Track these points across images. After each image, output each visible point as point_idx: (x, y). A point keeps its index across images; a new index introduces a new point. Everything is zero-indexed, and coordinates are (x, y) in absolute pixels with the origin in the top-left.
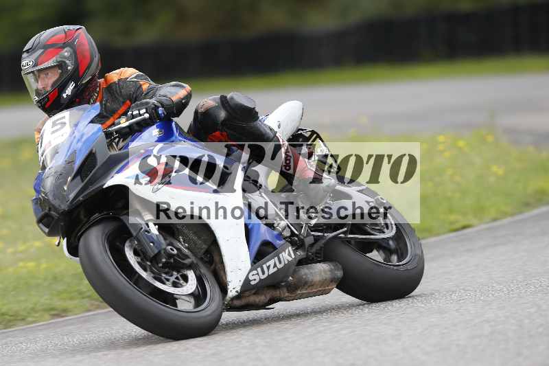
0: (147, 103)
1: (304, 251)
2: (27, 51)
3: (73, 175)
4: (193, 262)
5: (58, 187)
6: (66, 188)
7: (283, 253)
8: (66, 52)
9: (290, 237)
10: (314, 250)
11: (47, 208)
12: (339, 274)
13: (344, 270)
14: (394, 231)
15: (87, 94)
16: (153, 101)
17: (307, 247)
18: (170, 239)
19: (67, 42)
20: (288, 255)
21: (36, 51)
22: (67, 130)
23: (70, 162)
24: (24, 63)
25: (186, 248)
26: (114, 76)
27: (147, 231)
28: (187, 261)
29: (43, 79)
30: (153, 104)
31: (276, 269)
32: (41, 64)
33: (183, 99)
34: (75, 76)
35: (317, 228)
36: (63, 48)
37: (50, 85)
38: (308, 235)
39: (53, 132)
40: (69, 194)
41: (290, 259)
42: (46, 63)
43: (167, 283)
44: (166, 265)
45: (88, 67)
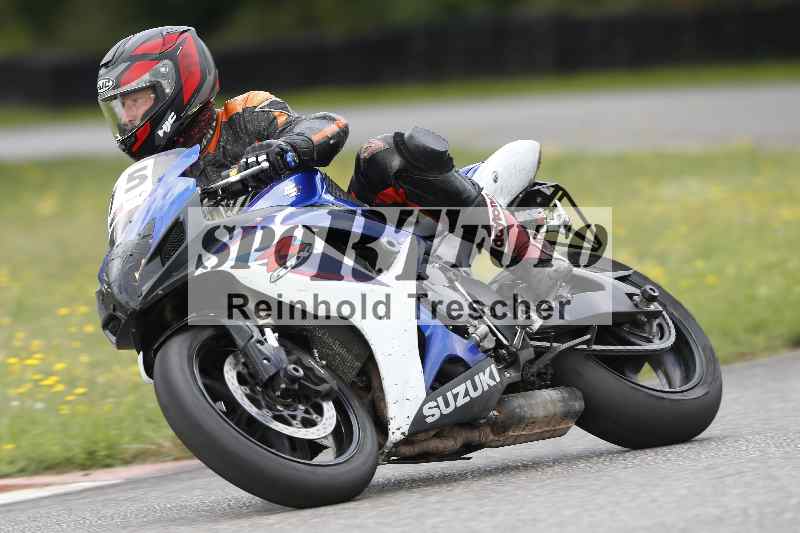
0: (269, 146)
1: (517, 370)
2: (106, 65)
3: (149, 255)
4: (332, 389)
5: (127, 274)
6: (137, 275)
7: (481, 374)
8: (165, 67)
9: (495, 349)
10: (534, 369)
11: (112, 307)
12: (578, 405)
13: (587, 399)
14: (673, 339)
15: (196, 131)
16: (280, 142)
17: (522, 364)
18: (297, 354)
19: (166, 52)
20: (488, 377)
21: (117, 66)
22: (148, 186)
23: (145, 237)
24: (100, 83)
25: (323, 367)
26: (239, 103)
27: (259, 342)
28: (323, 388)
29: (130, 108)
30: (279, 146)
31: (468, 399)
32: (124, 84)
33: (331, 139)
34: (177, 103)
35: (542, 335)
36: (159, 59)
37: (140, 117)
38: (525, 346)
39: (128, 190)
40: (143, 285)
41: (492, 383)
42: (133, 84)
43: (294, 422)
44: (286, 393)
45: (197, 90)
